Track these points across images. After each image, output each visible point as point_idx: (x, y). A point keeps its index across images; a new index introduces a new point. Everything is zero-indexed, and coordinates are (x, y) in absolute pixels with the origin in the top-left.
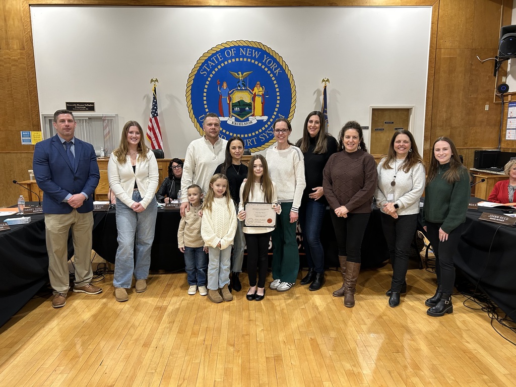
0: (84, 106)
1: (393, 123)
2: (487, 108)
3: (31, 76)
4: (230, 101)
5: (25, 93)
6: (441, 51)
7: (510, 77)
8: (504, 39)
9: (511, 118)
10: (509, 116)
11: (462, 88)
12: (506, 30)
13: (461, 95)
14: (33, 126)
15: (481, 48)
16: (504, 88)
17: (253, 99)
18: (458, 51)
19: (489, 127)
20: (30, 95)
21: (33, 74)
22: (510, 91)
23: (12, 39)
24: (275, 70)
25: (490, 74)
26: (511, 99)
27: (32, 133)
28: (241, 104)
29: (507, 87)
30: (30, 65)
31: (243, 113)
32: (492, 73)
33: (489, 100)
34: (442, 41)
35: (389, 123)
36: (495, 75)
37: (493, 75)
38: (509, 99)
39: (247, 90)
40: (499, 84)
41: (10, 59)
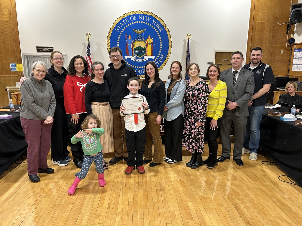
0: (47, 49)
1: (227, 60)
2: (282, 52)
3: (16, 31)
4: (133, 46)
5: (12, 40)
6: (256, 18)
7: (296, 34)
8: (293, 12)
9: (295, 58)
10: (294, 57)
11: (268, 40)
12: (294, 7)
13: (267, 44)
14: (17, 60)
15: (280, 17)
16: (292, 41)
18: (266, 19)
19: (282, 63)
20: (15, 42)
21: (17, 30)
22: (296, 42)
23: (4, 8)
25: (284, 32)
26: (296, 48)
27: (17, 65)
28: (139, 48)
29: (294, 40)
30: (14, 24)
31: (141, 54)
32: (285, 32)
33: (283, 47)
34: (257, 12)
35: (225, 60)
36: (287, 33)
37: (286, 33)
38: (295, 47)
39: (143, 40)
40: (289, 38)
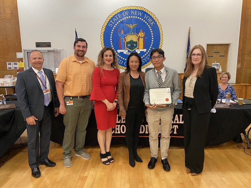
0: (45, 44)
4: (125, 40)
5: (14, 37)
6: (249, 10)
17: (138, 39)
20: (17, 38)
21: (18, 27)
23: (7, 7)
24: (151, 23)
28: (131, 42)
30: (16, 22)
34: (249, 4)
39: (135, 34)
41: (5, 18)
